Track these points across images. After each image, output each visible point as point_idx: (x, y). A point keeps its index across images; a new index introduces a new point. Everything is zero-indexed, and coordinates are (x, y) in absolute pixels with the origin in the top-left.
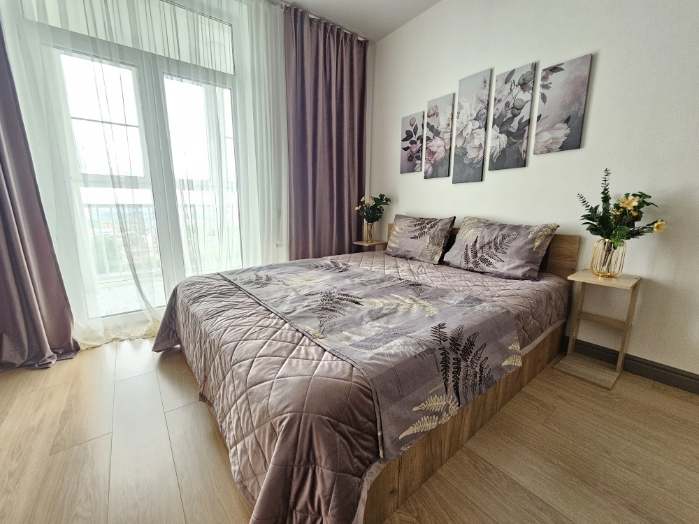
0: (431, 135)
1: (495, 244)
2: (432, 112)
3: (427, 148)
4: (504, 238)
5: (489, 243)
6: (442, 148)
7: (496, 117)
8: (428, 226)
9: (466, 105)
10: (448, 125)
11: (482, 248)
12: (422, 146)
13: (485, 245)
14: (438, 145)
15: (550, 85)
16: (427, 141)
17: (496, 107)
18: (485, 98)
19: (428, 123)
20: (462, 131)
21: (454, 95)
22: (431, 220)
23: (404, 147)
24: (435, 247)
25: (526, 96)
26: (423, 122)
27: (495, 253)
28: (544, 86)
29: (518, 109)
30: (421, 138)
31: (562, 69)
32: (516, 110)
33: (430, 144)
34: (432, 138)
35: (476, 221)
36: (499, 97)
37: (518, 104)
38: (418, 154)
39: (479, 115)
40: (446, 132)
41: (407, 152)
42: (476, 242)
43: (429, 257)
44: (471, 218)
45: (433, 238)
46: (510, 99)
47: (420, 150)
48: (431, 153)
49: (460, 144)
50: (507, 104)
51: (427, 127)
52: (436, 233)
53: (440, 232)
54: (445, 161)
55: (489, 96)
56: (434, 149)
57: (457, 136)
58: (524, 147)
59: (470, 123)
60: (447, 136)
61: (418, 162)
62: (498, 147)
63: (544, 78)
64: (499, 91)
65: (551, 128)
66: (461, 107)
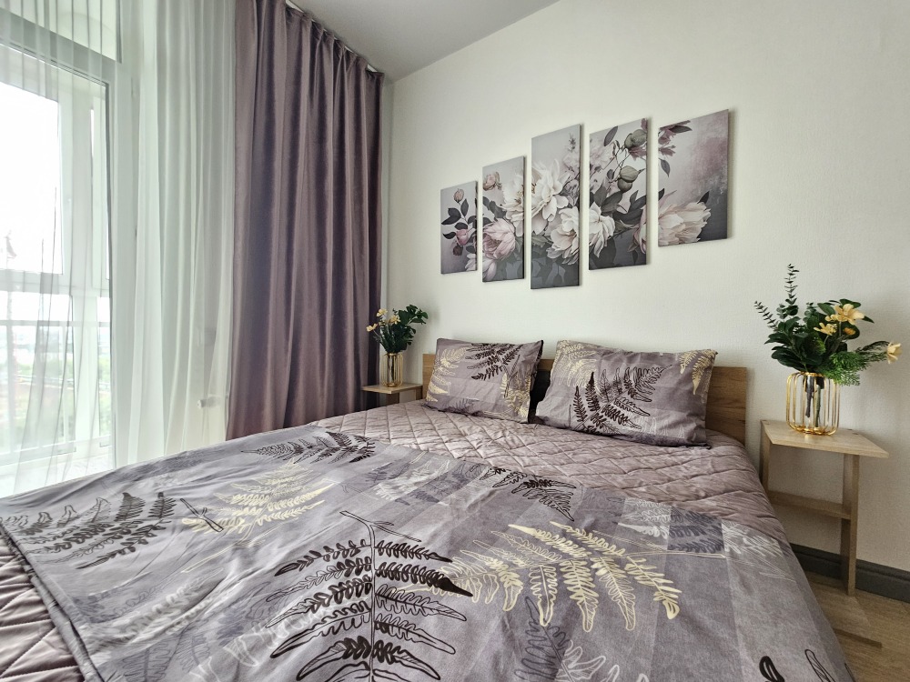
0: (491, 216)
1: (628, 385)
2: (490, 183)
3: (485, 235)
4: (640, 373)
5: (616, 383)
6: (510, 236)
7: (594, 192)
8: (501, 357)
9: (545, 174)
10: (519, 202)
11: (605, 391)
12: (476, 232)
13: (609, 388)
14: (502, 230)
15: (673, 150)
16: (484, 224)
17: (593, 178)
18: (574, 164)
19: (485, 199)
20: (541, 212)
21: (525, 159)
22: (504, 348)
23: (446, 233)
24: (518, 393)
25: (638, 163)
26: (477, 196)
27: (632, 400)
28: (663, 151)
29: (628, 181)
30: (473, 220)
31: (688, 129)
32: (625, 182)
33: (490, 229)
34: (492, 220)
35: (580, 347)
36: (597, 164)
37: (627, 174)
38: (470, 244)
39: (568, 188)
40: (515, 212)
41: (452, 240)
42: (592, 382)
43: (509, 411)
44: (571, 344)
45: (512, 377)
46: (613, 166)
47: (474, 238)
48: (492, 243)
49: (539, 230)
50: (610, 174)
51: (484, 203)
52: (517, 368)
53: (523, 366)
54: (516, 255)
55: (580, 161)
56: (497, 236)
57: (533, 219)
58: (642, 235)
59: (554, 200)
60: (517, 218)
61: (471, 256)
62: (601, 234)
63: (663, 140)
64: (594, 155)
65: (681, 208)
66: (536, 176)
